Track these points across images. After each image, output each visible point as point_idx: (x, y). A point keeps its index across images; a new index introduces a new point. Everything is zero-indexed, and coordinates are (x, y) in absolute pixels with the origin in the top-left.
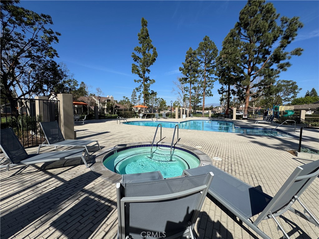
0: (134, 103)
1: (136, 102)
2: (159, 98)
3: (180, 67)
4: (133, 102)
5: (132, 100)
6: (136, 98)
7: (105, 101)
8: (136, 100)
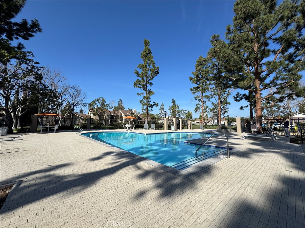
1: (164, 114)
3: (190, 77)
4: (161, 115)
6: (164, 111)
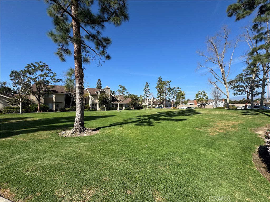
0: (147, 97)
1: (149, 96)
2: (174, 88)
4: (145, 96)
5: (144, 94)
6: (149, 92)
7: (97, 93)
8: (149, 94)
